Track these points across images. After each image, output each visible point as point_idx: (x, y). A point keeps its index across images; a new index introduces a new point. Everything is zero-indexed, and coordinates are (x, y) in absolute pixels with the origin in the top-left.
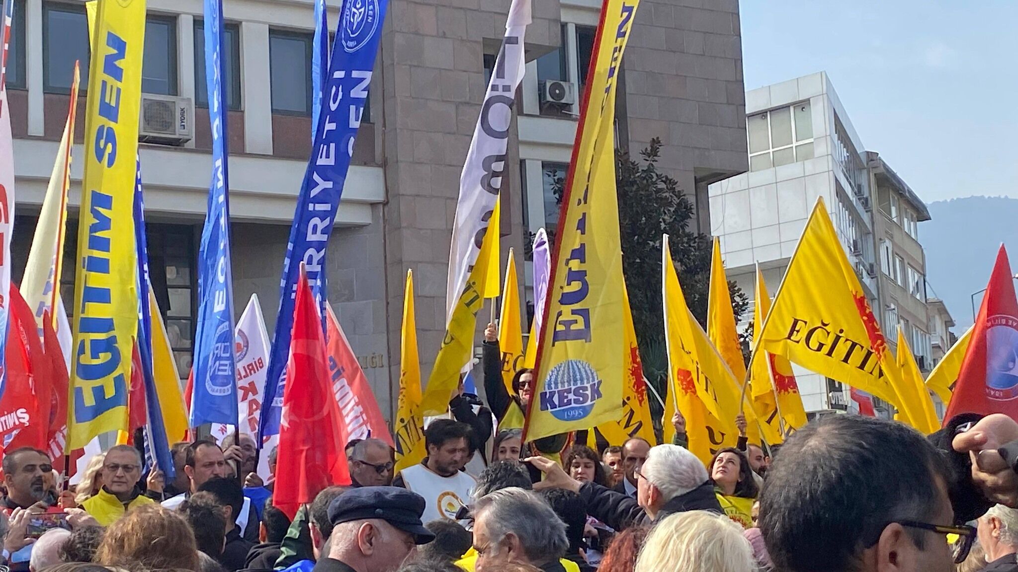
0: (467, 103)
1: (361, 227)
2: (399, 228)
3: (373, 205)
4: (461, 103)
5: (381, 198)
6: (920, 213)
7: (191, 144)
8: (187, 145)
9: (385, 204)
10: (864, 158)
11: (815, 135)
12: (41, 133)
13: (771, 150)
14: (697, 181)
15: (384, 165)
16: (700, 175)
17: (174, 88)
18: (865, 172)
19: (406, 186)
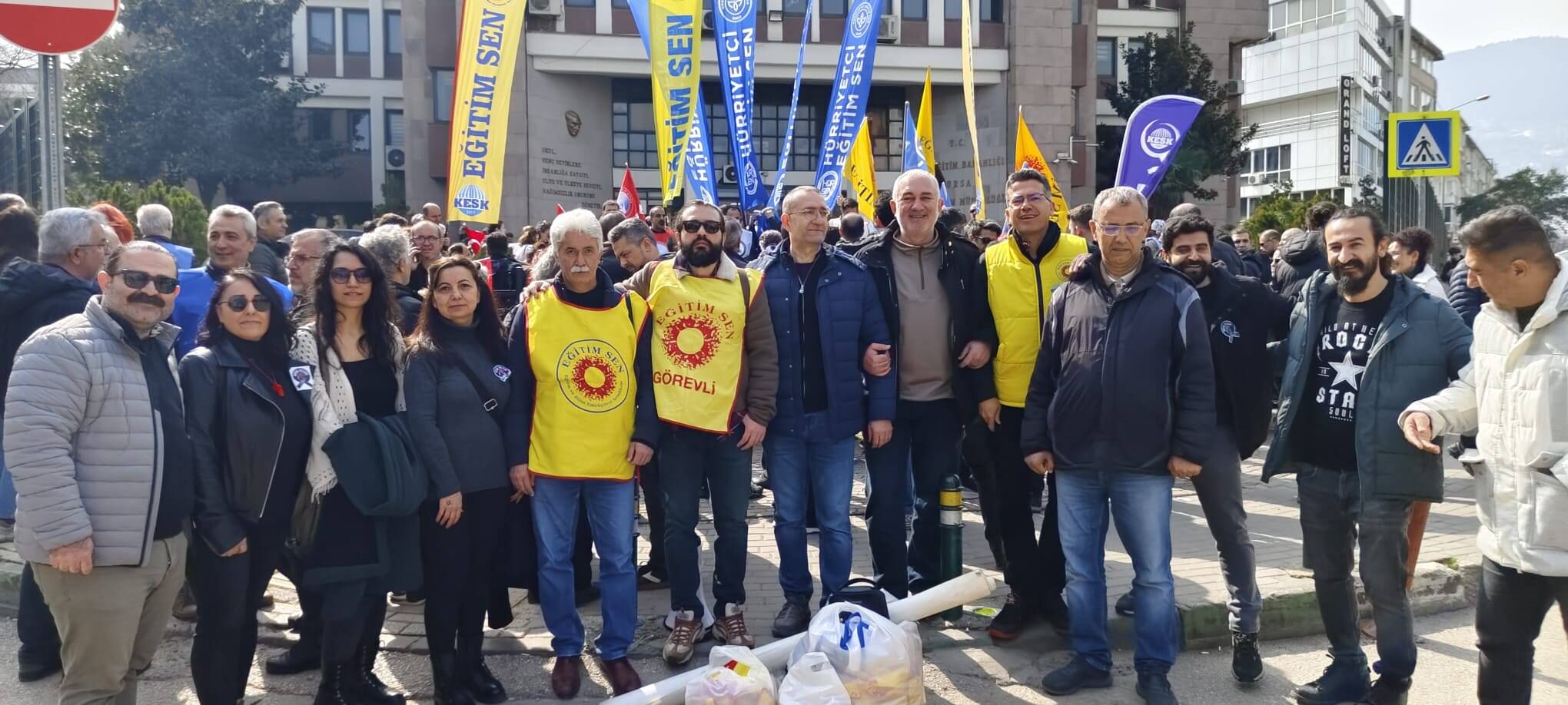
0: (1061, 9)
1: (994, 85)
2: (1015, 85)
3: (1002, 72)
4: (1056, 9)
5: (1005, 67)
6: (1436, 55)
7: (898, 42)
8: (896, 43)
9: (1008, 70)
10: (1392, 21)
11: (1348, 7)
12: (818, 40)
13: (1317, 18)
14: (1232, 46)
15: (1009, 48)
16: (1234, 41)
17: (890, 11)
18: (1391, 31)
19: (1020, 60)
